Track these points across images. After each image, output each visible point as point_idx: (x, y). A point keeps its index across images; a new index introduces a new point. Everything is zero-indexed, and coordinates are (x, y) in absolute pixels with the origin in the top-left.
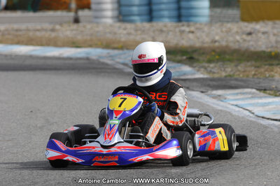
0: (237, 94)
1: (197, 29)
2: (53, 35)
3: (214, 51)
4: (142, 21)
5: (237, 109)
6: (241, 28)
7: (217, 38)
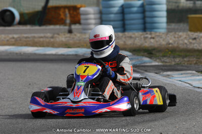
1: (156, 36)
2: (52, 40)
3: (168, 49)
4: (118, 32)
5: (180, 82)
6: (189, 35)
7: (171, 41)
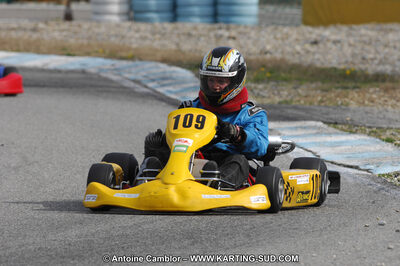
0: (296, 128)
1: (240, 33)
2: (35, 36)
3: (264, 66)
4: (162, 20)
6: (303, 34)
7: (268, 47)
